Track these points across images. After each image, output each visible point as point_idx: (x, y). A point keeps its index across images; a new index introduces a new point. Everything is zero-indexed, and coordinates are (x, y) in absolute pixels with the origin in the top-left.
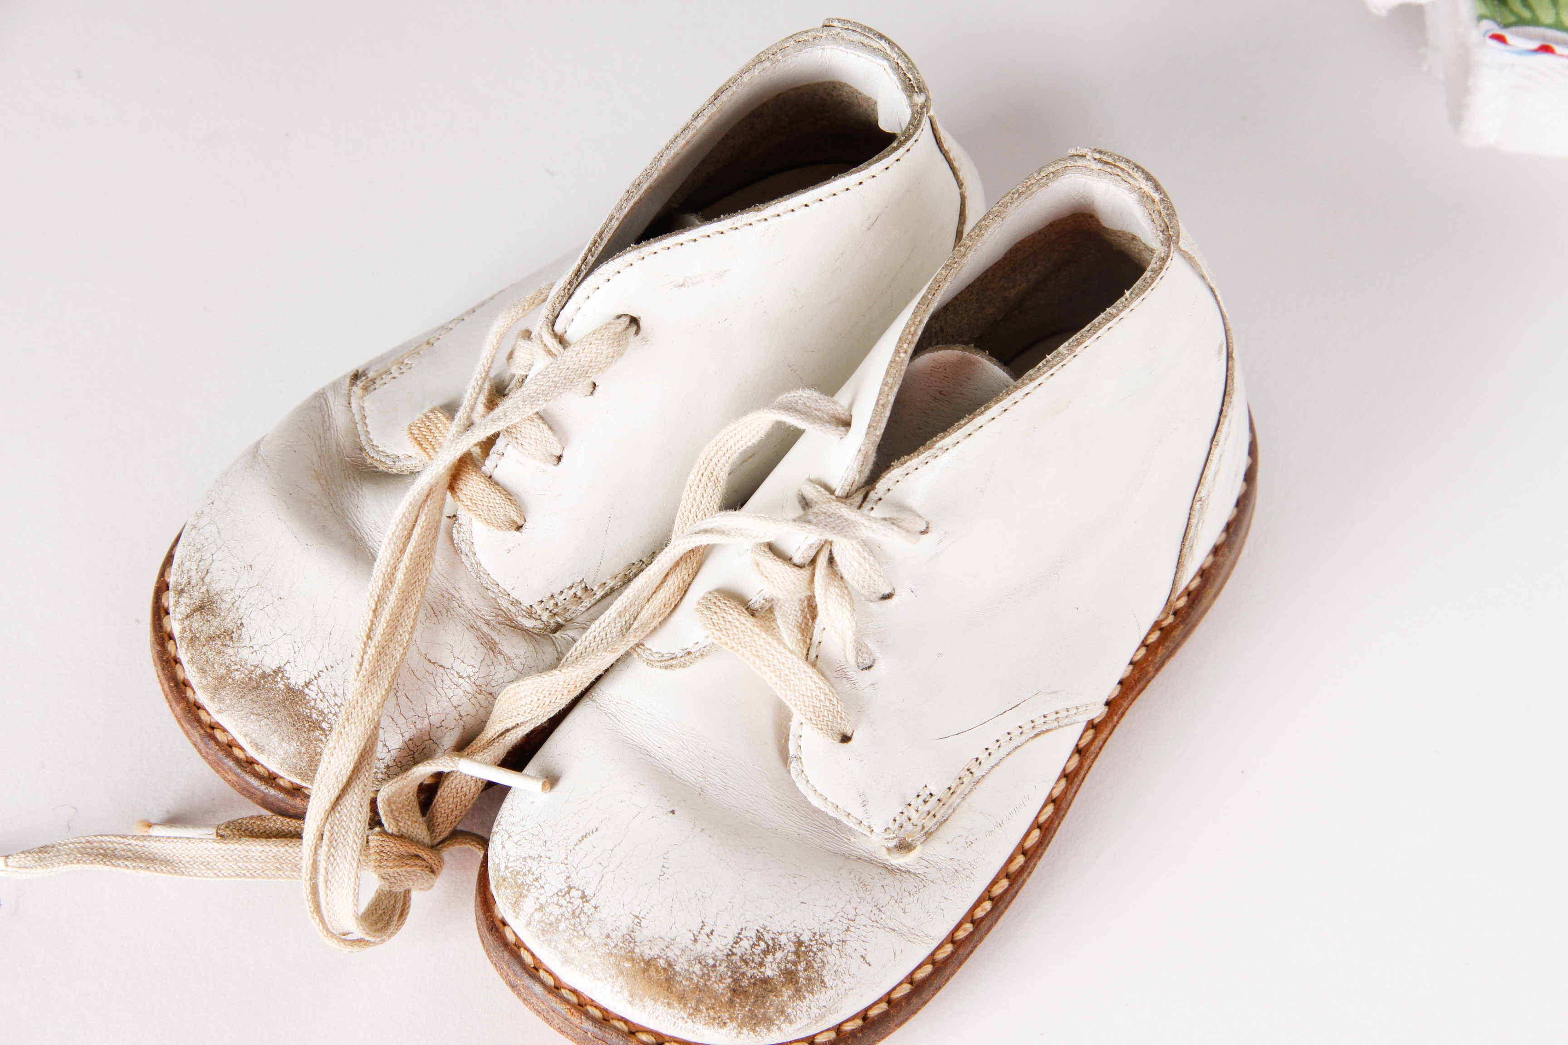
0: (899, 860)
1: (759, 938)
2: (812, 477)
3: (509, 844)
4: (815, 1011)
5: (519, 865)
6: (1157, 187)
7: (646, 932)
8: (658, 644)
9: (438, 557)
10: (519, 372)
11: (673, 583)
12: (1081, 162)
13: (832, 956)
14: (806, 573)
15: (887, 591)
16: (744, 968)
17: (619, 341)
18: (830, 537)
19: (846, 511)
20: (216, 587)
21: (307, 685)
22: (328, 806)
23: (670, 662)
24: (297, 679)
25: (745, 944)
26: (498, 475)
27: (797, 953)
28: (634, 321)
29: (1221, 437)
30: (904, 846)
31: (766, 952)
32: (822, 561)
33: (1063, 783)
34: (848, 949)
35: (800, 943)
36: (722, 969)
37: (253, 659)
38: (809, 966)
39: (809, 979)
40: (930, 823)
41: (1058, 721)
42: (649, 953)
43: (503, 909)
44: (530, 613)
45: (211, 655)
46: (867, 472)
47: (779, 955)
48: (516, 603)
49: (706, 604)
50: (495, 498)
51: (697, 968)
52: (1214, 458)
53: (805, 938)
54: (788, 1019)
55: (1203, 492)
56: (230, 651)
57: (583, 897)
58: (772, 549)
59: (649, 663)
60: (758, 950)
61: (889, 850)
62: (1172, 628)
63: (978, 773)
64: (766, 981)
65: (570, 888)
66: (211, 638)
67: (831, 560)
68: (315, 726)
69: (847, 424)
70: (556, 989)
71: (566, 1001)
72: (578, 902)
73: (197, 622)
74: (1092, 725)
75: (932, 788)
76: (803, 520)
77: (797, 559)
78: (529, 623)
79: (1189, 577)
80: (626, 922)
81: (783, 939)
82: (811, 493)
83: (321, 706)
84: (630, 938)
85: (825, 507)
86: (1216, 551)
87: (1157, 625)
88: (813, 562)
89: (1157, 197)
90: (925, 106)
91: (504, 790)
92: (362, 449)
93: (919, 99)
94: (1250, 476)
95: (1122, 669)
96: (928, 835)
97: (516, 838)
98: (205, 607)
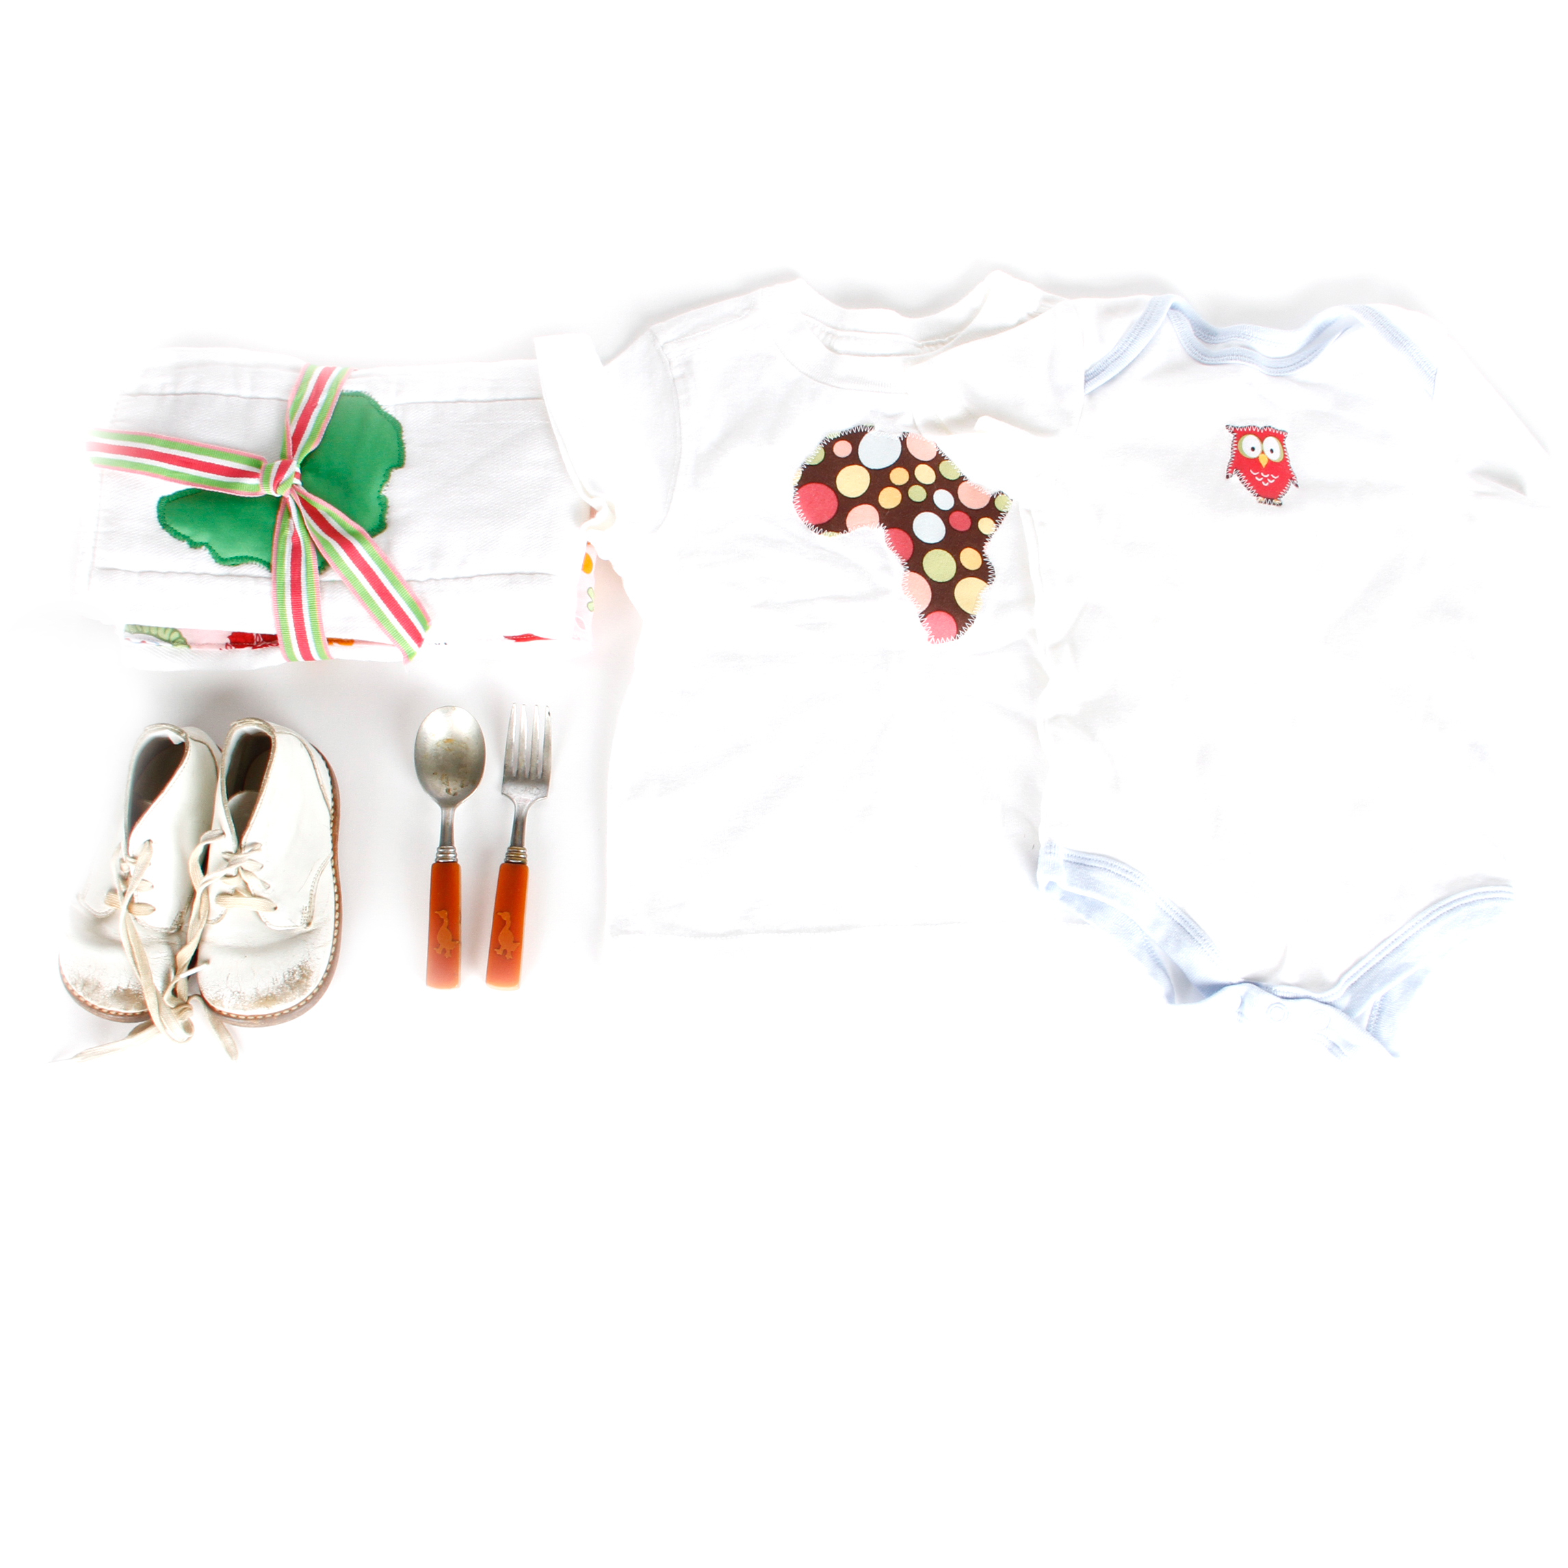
0: (309, 929)
1: (289, 972)
2: (224, 851)
3: (209, 992)
4: (315, 980)
5: (216, 995)
6: (260, 720)
7: (261, 990)
8: (212, 918)
9: (138, 931)
10: (127, 872)
11: (204, 900)
12: (236, 726)
13: (310, 964)
14: (238, 877)
15: (261, 866)
16: (291, 982)
17: (150, 848)
18: (238, 865)
19: (239, 856)
20: (85, 977)
21: (128, 986)
22: (157, 1012)
23: (218, 920)
24: (125, 987)
25: (287, 976)
26: (140, 901)
27: (301, 969)
28: (149, 841)
29: (316, 767)
30: (308, 924)
31: (293, 974)
32: (240, 870)
33: (334, 870)
34: (312, 959)
35: (300, 966)
36: (285, 986)
37: (109, 989)
38: (306, 970)
39: (308, 973)
40: (311, 914)
41: (324, 865)
42: (264, 995)
43: (218, 1007)
44: (172, 929)
45: (97, 995)
46: (237, 842)
47: (297, 973)
48: (166, 929)
49: (217, 901)
50: (143, 908)
51: (279, 990)
52: (318, 773)
53: (300, 964)
54: (310, 986)
55: (321, 783)
56: (101, 991)
57: (239, 993)
58: (227, 876)
59: (213, 924)
60: (291, 975)
61: (305, 928)
62: (334, 819)
63: (313, 893)
64: (298, 981)
65: (233, 993)
66: (93, 991)
67: (242, 869)
68: (138, 994)
69: (223, 834)
70: (246, 1018)
71: (251, 1019)
72: (238, 995)
73: (86, 989)
74: (333, 858)
75: (305, 905)
76: (229, 865)
77: (234, 874)
78: (173, 931)
79: (331, 804)
80: (253, 992)
81: (295, 968)
82: (226, 856)
83: (136, 989)
84: (257, 995)
85: (233, 858)
86: (333, 791)
87: (331, 821)
88: (238, 872)
89: (261, 723)
90: (186, 735)
91: (195, 975)
92: (95, 915)
93: (184, 735)
94: (328, 766)
95: (330, 839)
96: (312, 917)
97: (210, 989)
98: (85, 984)
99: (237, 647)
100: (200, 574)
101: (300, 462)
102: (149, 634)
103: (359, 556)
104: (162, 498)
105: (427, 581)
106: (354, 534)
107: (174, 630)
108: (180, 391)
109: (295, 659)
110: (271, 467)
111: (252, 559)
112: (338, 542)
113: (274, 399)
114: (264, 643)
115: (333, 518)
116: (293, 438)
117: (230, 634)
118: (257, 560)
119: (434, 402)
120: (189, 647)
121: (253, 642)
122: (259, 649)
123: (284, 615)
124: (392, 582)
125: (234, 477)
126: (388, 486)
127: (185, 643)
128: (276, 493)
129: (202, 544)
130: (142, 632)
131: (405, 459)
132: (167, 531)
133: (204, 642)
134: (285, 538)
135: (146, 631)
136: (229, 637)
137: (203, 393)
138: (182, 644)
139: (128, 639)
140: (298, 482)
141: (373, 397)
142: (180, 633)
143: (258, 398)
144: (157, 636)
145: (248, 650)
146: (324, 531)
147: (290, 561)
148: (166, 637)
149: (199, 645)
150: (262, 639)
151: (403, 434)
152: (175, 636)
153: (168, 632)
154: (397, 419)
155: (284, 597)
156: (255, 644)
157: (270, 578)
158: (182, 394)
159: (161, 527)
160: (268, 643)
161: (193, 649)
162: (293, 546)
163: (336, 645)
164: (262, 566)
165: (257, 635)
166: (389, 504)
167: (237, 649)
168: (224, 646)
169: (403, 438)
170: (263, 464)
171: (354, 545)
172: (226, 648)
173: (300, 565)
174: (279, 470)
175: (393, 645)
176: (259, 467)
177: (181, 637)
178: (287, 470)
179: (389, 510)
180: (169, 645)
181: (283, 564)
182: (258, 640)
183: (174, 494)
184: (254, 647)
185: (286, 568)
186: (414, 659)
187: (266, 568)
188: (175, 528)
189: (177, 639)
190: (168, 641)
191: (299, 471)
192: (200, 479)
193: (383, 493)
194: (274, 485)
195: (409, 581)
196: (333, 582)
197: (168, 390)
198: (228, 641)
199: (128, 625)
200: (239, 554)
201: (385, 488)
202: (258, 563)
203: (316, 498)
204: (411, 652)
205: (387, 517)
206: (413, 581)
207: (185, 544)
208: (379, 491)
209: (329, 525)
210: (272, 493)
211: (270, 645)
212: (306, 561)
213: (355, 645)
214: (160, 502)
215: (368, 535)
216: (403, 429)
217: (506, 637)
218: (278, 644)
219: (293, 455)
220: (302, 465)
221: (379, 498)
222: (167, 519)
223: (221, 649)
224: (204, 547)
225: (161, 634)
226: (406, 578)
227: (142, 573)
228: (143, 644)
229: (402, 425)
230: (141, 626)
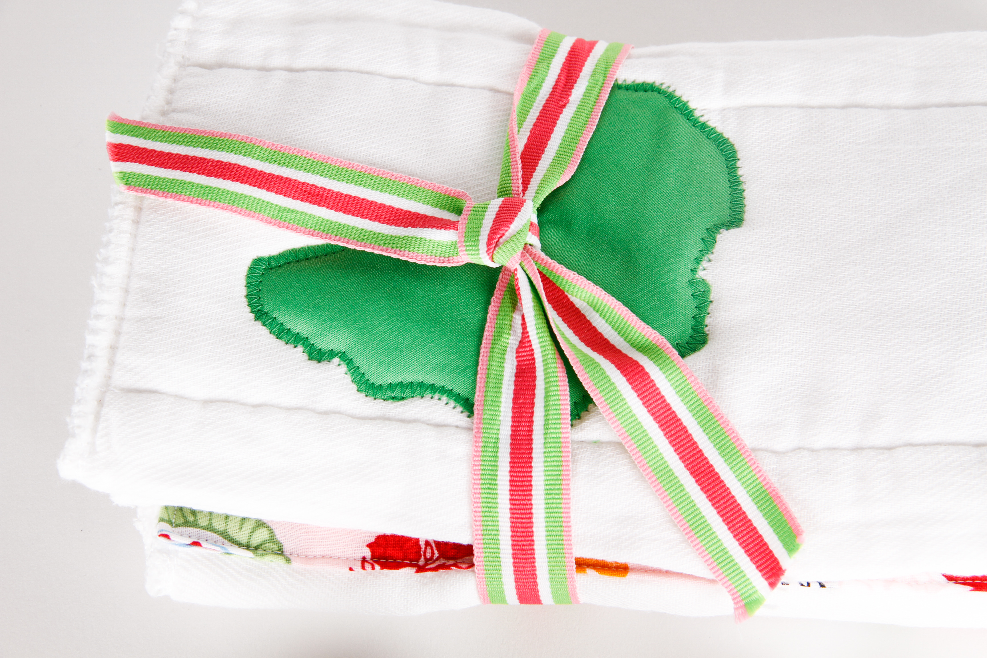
99: (384, 566)
100: (326, 413)
101: (538, 206)
102: (210, 528)
103: (656, 392)
104: (258, 261)
105: (794, 450)
106: (644, 349)
107: (260, 524)
108: (299, 64)
109: (503, 601)
110: (485, 209)
111: (433, 388)
112: (613, 362)
113: (483, 88)
114: (442, 561)
115: (603, 315)
116: (523, 156)
117: (373, 540)
118: (443, 390)
119: (801, 107)
120: (288, 560)
121: (418, 560)
122: (429, 573)
123: (492, 505)
124: (722, 450)
125: (406, 226)
126: (710, 261)
127: (280, 552)
128: (492, 259)
129: (332, 354)
130: (195, 525)
131: (743, 212)
132: (264, 324)
133: (318, 551)
134: (504, 352)
135: (203, 522)
136: (370, 546)
137: (345, 70)
138: (274, 553)
139: (167, 536)
140: (534, 240)
141: (678, 94)
142: (271, 531)
143: (453, 85)
144: (225, 535)
145: (408, 572)
146: (582, 340)
147: (512, 396)
148: (243, 537)
149: (308, 558)
150: (436, 554)
151: (739, 164)
152: (261, 536)
153: (248, 527)
154: (726, 135)
155: (495, 467)
156: (422, 562)
157: (470, 429)
158: (303, 70)
159: (252, 316)
160: (451, 562)
161: (296, 564)
162: (519, 367)
163: (591, 573)
164: (452, 403)
165: (427, 543)
166: (712, 297)
167: (385, 571)
168: (359, 564)
169: (740, 172)
170: (465, 204)
171: (647, 370)
172: (363, 568)
173: (532, 404)
174: (499, 214)
175: (712, 581)
176: (459, 211)
177: (272, 538)
178: (516, 215)
179: (711, 308)
180: (249, 554)
181: (496, 402)
182: (428, 555)
183: (282, 255)
184: (421, 569)
185: (502, 409)
186: (759, 612)
187: (460, 409)
188: (281, 319)
189: (265, 542)
190: (248, 547)
191: (535, 221)
192: (338, 226)
193: (701, 274)
194: (489, 244)
195: (754, 450)
196: (597, 444)
197: (277, 61)
198: (368, 553)
199: (166, 508)
200: (408, 378)
201: (704, 264)
202: (444, 398)
203: (572, 274)
204: (753, 597)
205: (708, 321)
206: (765, 450)
207: (299, 353)
208: (693, 271)
209: (594, 329)
210: (484, 260)
211: (455, 565)
212: (547, 397)
213: (630, 576)
214: (252, 268)
215: (675, 352)
216: (739, 155)
217: (950, 578)
218: (472, 565)
219: (525, 190)
220: (541, 210)
221: (691, 282)
222: (265, 300)
223: (351, 569)
224: (336, 360)
225: (233, 532)
226: (749, 441)
227: (207, 402)
228: (195, 548)
229: (737, 147)
230: (193, 512)
